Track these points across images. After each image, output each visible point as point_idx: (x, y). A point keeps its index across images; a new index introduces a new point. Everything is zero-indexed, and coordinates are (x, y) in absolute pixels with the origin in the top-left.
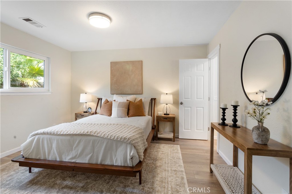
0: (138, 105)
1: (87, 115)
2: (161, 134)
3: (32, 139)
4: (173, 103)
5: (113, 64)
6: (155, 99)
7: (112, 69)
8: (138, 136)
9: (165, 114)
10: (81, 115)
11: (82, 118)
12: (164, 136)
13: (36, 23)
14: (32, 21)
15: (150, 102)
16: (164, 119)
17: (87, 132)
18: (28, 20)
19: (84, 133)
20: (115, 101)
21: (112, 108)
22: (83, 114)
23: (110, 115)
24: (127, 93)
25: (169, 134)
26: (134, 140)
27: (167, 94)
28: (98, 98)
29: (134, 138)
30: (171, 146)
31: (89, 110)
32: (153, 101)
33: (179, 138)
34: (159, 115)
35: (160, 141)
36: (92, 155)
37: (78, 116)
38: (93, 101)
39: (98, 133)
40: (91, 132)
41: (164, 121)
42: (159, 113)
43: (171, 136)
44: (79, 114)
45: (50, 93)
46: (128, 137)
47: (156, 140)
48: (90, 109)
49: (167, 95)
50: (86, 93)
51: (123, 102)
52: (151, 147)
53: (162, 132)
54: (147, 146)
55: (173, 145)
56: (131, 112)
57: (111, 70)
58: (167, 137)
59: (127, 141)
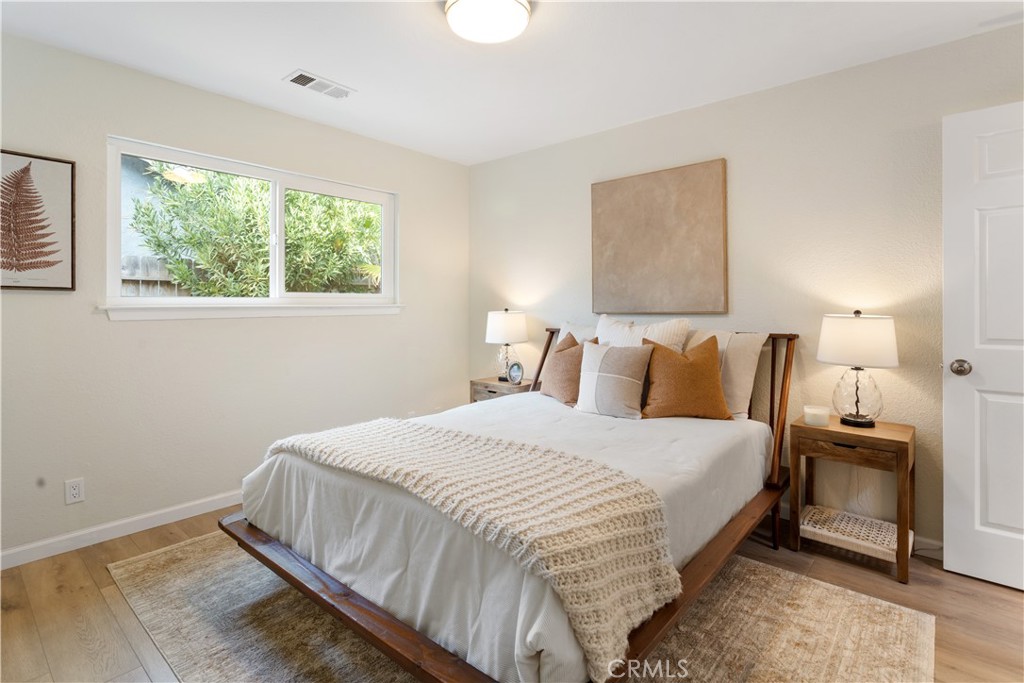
0: (691, 364)
1: (506, 392)
2: (824, 522)
3: (269, 464)
4: (896, 364)
5: (604, 193)
6: (791, 339)
7: (599, 210)
8: (597, 536)
9: (844, 422)
10: (486, 387)
11: (490, 398)
12: (836, 540)
13: (327, 86)
14: (313, 80)
15: (762, 353)
16: (836, 444)
17: (395, 474)
18: (302, 80)
19: (384, 473)
20: (596, 341)
21: (580, 371)
22: (494, 386)
23: (573, 400)
24: (658, 310)
25: (874, 533)
26: (556, 558)
27: (857, 313)
28: (547, 330)
29: (562, 546)
30: (874, 606)
31: (513, 374)
32: (781, 351)
33: (941, 562)
34: (809, 421)
35: (812, 560)
36: (401, 576)
37: (480, 391)
38: (530, 339)
39: (428, 487)
40: (407, 474)
41: (836, 457)
42: (809, 411)
43: (882, 544)
44: (481, 385)
45: (397, 311)
46: (530, 537)
47: (788, 547)
48: (516, 367)
49: (857, 321)
50: (506, 310)
51: (625, 349)
52: (748, 582)
53: (833, 513)
54: (679, 590)
55: (886, 604)
56: (657, 395)
57: (595, 217)
58: (858, 546)
59: (521, 559)
